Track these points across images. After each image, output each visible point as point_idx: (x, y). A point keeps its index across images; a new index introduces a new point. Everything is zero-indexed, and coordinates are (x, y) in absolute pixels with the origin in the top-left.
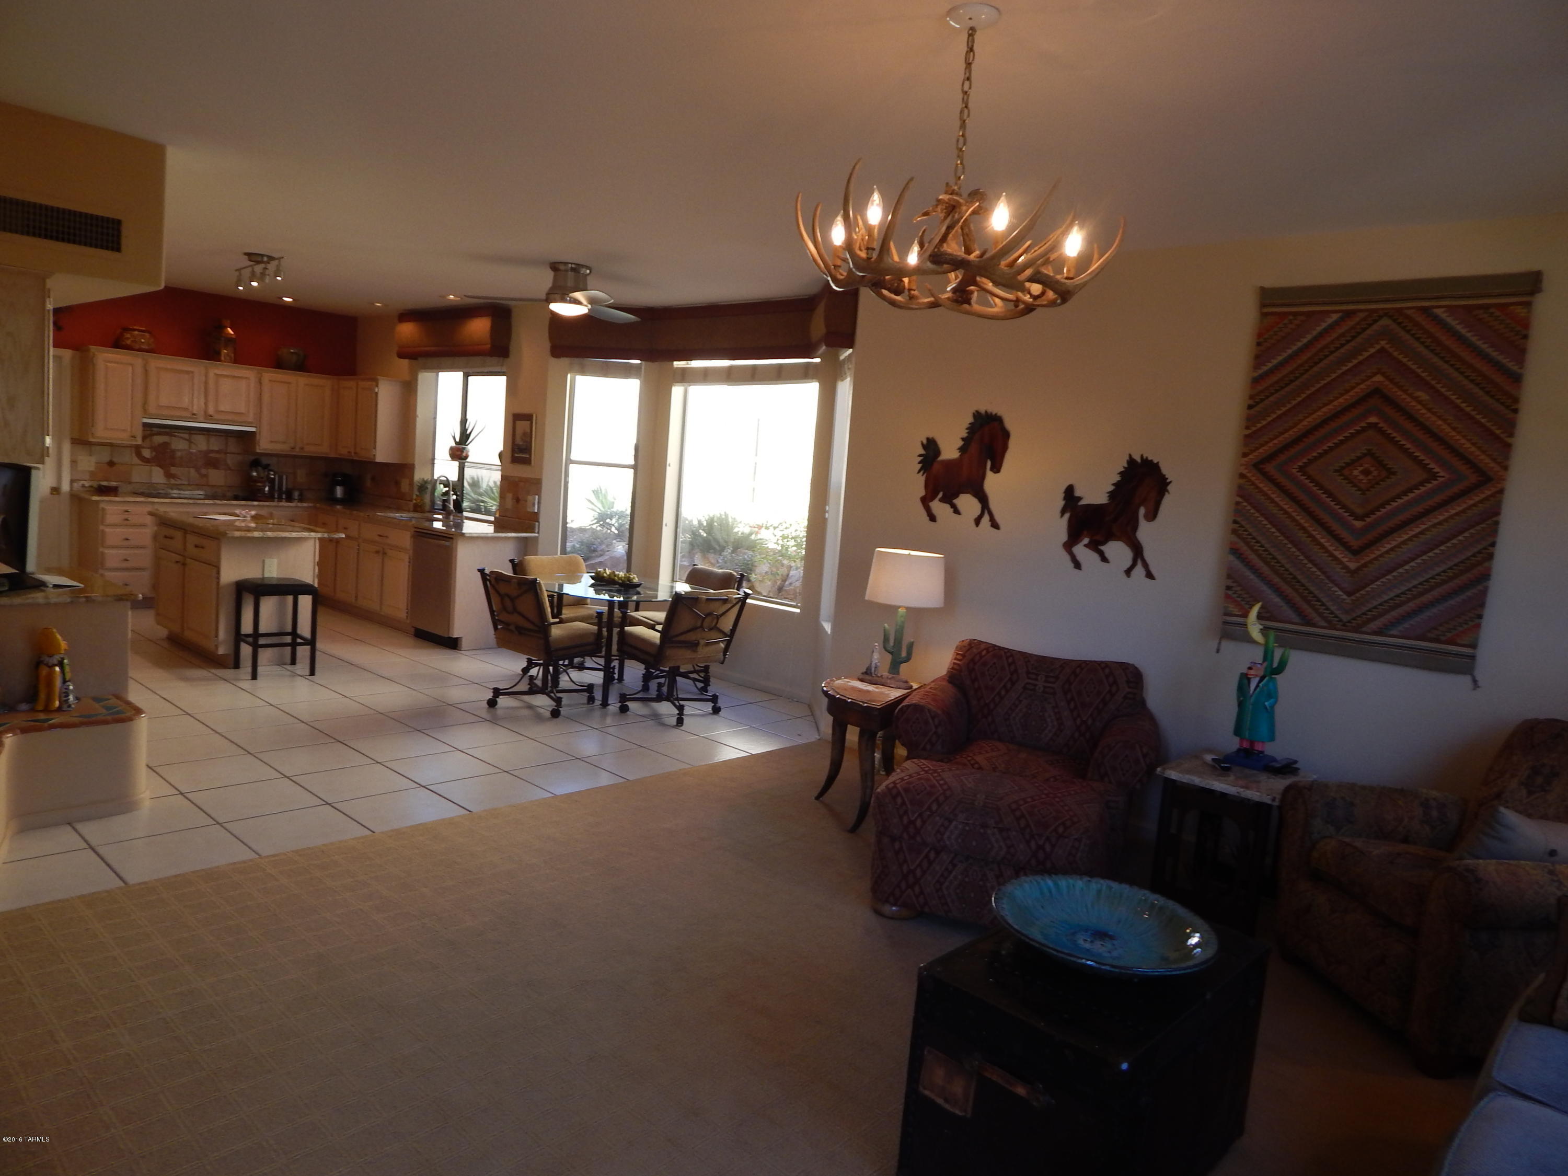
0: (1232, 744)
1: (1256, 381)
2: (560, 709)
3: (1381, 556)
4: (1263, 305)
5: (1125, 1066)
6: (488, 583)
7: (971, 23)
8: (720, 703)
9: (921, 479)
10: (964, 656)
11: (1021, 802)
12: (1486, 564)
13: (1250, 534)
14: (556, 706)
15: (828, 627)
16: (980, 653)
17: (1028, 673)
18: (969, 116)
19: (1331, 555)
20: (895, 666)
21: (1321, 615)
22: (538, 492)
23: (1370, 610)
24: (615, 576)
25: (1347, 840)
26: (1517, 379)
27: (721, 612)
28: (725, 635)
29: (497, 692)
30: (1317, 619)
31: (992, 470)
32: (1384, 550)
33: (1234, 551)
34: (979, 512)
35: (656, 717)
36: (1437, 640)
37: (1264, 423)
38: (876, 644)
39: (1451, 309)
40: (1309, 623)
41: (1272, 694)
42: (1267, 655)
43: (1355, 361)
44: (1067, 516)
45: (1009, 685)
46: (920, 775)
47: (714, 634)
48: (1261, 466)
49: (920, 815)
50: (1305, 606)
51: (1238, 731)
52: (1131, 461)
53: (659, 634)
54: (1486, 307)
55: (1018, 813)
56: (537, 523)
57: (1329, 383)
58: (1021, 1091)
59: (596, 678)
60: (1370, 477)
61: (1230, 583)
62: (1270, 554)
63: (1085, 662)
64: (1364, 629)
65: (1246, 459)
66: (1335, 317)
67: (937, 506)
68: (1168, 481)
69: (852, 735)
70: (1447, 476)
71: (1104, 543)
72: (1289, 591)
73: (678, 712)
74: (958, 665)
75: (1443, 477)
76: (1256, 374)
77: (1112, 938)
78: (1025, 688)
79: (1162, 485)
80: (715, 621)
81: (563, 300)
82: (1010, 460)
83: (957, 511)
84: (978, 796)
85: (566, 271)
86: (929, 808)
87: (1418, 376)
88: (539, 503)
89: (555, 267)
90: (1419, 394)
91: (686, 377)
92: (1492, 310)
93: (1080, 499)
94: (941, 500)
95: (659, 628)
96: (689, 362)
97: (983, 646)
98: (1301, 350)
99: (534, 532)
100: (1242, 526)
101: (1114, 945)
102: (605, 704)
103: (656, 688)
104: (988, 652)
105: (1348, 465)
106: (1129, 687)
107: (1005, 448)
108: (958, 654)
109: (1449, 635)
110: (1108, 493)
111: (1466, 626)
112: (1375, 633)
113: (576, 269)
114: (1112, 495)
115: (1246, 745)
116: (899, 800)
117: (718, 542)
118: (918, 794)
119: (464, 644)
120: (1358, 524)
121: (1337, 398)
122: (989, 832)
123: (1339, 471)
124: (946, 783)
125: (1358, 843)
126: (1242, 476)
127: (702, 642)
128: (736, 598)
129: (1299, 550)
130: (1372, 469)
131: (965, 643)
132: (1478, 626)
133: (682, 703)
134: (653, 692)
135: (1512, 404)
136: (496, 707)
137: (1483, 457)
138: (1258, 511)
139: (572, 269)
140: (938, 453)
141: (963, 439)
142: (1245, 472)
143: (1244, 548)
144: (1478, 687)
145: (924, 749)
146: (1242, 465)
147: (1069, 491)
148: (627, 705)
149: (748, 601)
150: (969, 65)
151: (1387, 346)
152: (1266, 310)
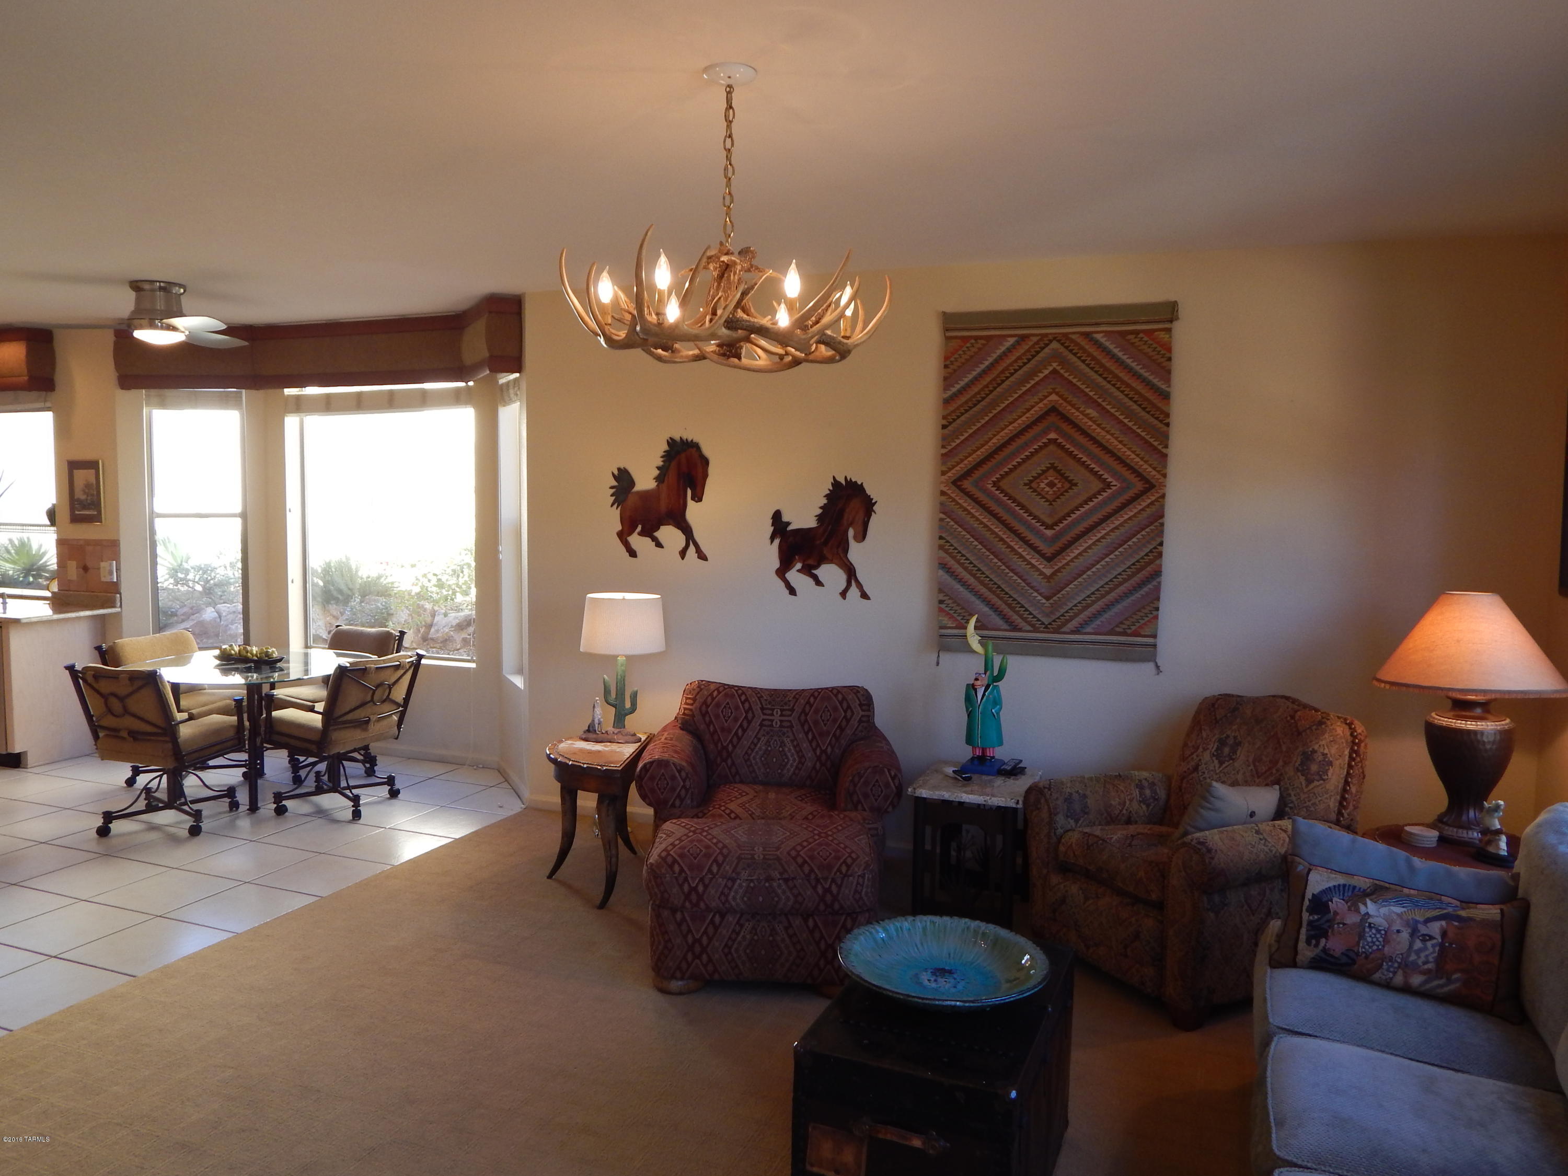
0: (965, 753)
1: (947, 402)
2: (200, 824)
3: (1072, 561)
4: (947, 330)
5: (1013, 1094)
6: (81, 681)
7: (730, 82)
8: (398, 785)
9: (616, 513)
10: (694, 700)
11: (799, 848)
12: (1158, 562)
13: (955, 549)
14: (194, 822)
15: (519, 681)
16: (711, 694)
17: (762, 709)
18: (733, 174)
19: (1029, 563)
20: (619, 720)
21: (1025, 620)
22: (116, 556)
23: (1067, 612)
24: (247, 652)
25: (1087, 830)
26: (1166, 396)
27: (393, 680)
28: (398, 705)
29: (109, 817)
30: (1022, 624)
31: (693, 499)
32: (1073, 555)
33: (943, 566)
34: (683, 544)
35: (321, 813)
36: (1124, 634)
37: (958, 441)
38: (597, 698)
39: (1107, 334)
40: (1016, 628)
41: (997, 702)
42: (988, 666)
43: (1033, 382)
44: (777, 541)
45: (745, 724)
46: (689, 837)
47: (387, 706)
48: (959, 483)
49: (702, 880)
50: (1010, 613)
51: (970, 740)
52: (836, 483)
53: (320, 716)
54: (1136, 333)
55: (800, 860)
56: (118, 595)
57: (1012, 403)
58: (917, 1143)
59: (234, 776)
60: (1055, 489)
61: (941, 597)
62: (975, 566)
63: (817, 690)
64: (1063, 630)
65: (946, 477)
66: (1012, 341)
67: (636, 540)
68: (873, 501)
69: (587, 801)
70: (1119, 485)
71: (817, 567)
72: (995, 600)
73: (353, 804)
74: (691, 710)
75: (1116, 486)
76: (946, 396)
77: (950, 972)
78: (761, 725)
79: (868, 506)
80: (387, 691)
81: (152, 326)
82: (711, 487)
83: (659, 545)
84: (756, 849)
85: (153, 290)
86: (710, 871)
87: (1086, 395)
88: (118, 570)
89: (136, 286)
90: (1089, 411)
91: (299, 406)
92: (1141, 335)
93: (788, 524)
94: (640, 534)
95: (320, 707)
96: (304, 389)
97: (712, 687)
98: (985, 372)
99: (114, 607)
100: (948, 542)
101: (955, 979)
102: (254, 807)
103: (314, 779)
104: (719, 693)
105: (1035, 478)
106: (863, 710)
107: (705, 476)
108: (687, 698)
109: (1133, 628)
110: (816, 516)
111: (1146, 619)
112: (1073, 632)
113: (167, 288)
114: (820, 518)
115: (978, 752)
116: (677, 868)
117: (340, 591)
118: (695, 858)
119: (31, 759)
120: (1049, 533)
121: (1020, 417)
122: (775, 884)
123: (1029, 484)
124: (719, 841)
125: (1097, 831)
126: (943, 493)
127: (373, 718)
128: (408, 662)
129: (1000, 560)
130: (1056, 481)
131: (695, 686)
132: (1156, 617)
133: (355, 791)
134: (310, 784)
135: (1164, 418)
136: (111, 834)
137: (1145, 466)
138: (960, 526)
139: (161, 288)
140: (632, 483)
141: (658, 468)
142: (945, 489)
143: (952, 563)
144: (1161, 672)
145: (673, 805)
146: (942, 482)
147: (777, 516)
148: (284, 806)
149: (423, 661)
150: (729, 123)
151: (1058, 368)
152: (949, 334)
